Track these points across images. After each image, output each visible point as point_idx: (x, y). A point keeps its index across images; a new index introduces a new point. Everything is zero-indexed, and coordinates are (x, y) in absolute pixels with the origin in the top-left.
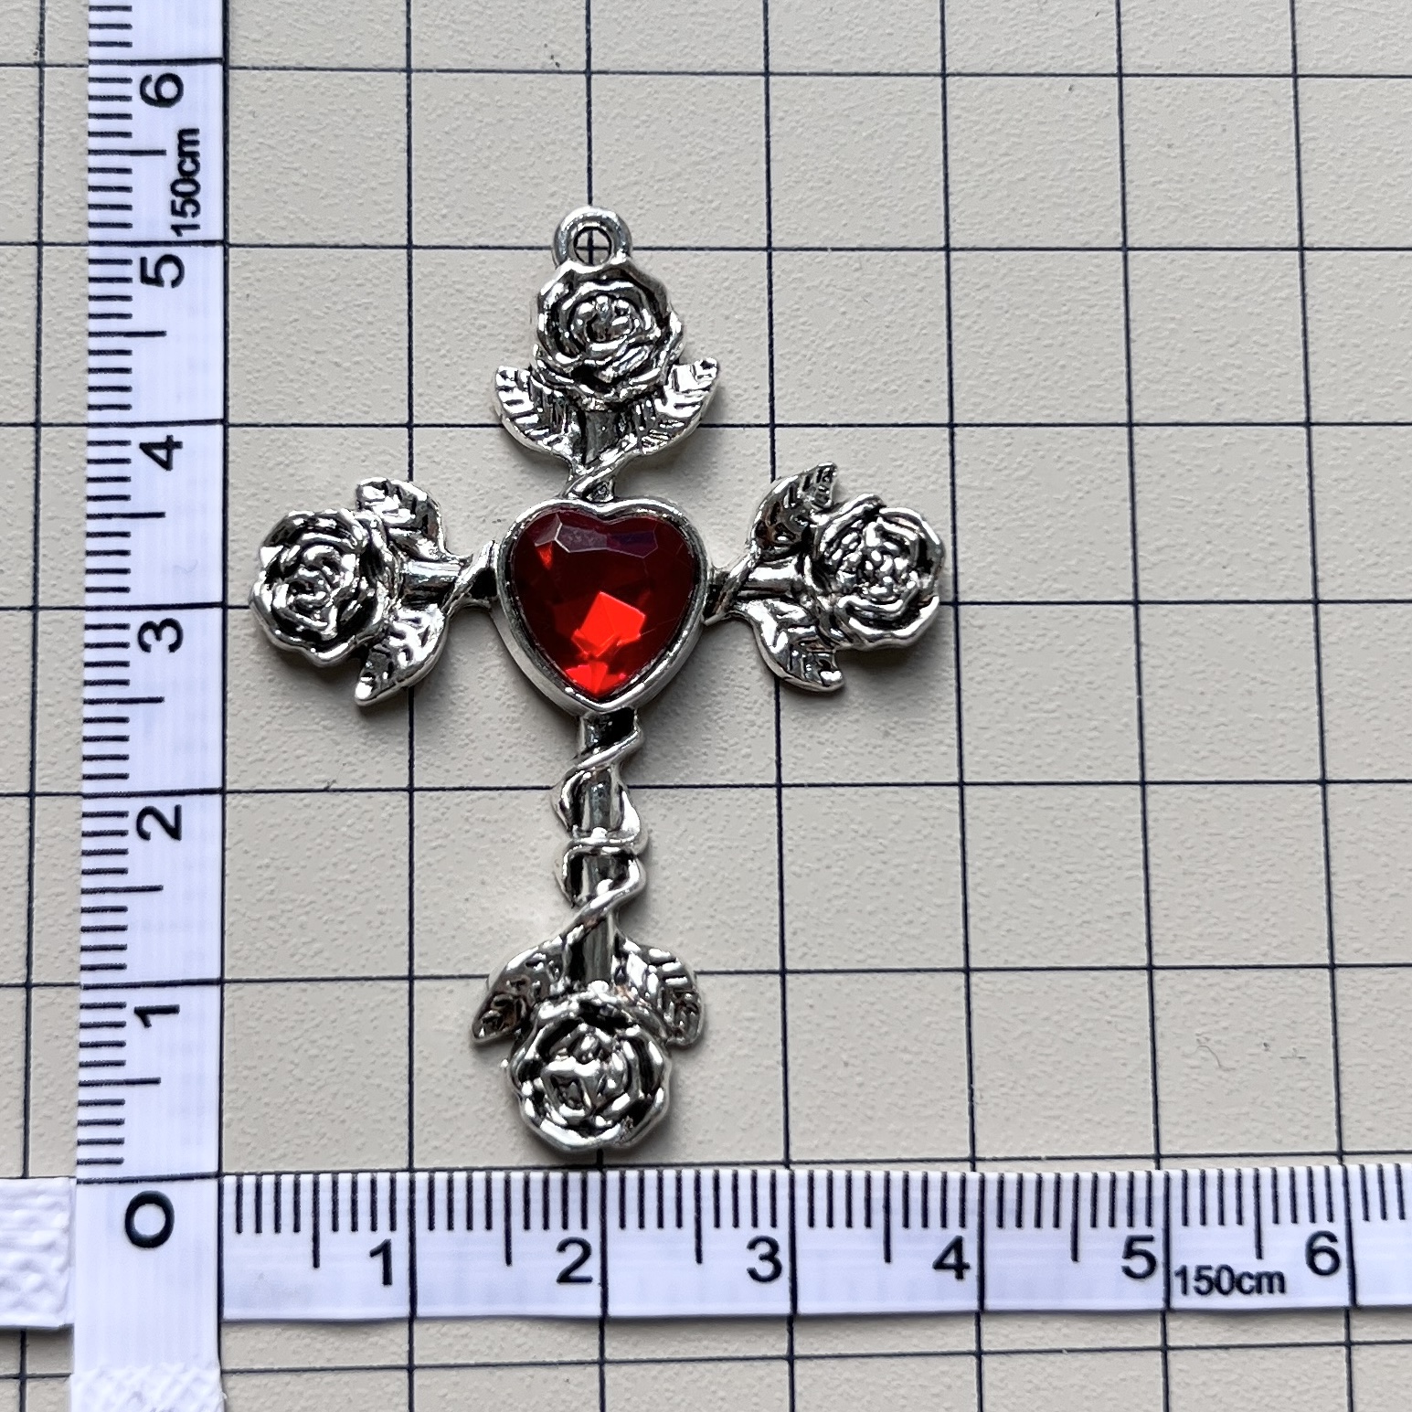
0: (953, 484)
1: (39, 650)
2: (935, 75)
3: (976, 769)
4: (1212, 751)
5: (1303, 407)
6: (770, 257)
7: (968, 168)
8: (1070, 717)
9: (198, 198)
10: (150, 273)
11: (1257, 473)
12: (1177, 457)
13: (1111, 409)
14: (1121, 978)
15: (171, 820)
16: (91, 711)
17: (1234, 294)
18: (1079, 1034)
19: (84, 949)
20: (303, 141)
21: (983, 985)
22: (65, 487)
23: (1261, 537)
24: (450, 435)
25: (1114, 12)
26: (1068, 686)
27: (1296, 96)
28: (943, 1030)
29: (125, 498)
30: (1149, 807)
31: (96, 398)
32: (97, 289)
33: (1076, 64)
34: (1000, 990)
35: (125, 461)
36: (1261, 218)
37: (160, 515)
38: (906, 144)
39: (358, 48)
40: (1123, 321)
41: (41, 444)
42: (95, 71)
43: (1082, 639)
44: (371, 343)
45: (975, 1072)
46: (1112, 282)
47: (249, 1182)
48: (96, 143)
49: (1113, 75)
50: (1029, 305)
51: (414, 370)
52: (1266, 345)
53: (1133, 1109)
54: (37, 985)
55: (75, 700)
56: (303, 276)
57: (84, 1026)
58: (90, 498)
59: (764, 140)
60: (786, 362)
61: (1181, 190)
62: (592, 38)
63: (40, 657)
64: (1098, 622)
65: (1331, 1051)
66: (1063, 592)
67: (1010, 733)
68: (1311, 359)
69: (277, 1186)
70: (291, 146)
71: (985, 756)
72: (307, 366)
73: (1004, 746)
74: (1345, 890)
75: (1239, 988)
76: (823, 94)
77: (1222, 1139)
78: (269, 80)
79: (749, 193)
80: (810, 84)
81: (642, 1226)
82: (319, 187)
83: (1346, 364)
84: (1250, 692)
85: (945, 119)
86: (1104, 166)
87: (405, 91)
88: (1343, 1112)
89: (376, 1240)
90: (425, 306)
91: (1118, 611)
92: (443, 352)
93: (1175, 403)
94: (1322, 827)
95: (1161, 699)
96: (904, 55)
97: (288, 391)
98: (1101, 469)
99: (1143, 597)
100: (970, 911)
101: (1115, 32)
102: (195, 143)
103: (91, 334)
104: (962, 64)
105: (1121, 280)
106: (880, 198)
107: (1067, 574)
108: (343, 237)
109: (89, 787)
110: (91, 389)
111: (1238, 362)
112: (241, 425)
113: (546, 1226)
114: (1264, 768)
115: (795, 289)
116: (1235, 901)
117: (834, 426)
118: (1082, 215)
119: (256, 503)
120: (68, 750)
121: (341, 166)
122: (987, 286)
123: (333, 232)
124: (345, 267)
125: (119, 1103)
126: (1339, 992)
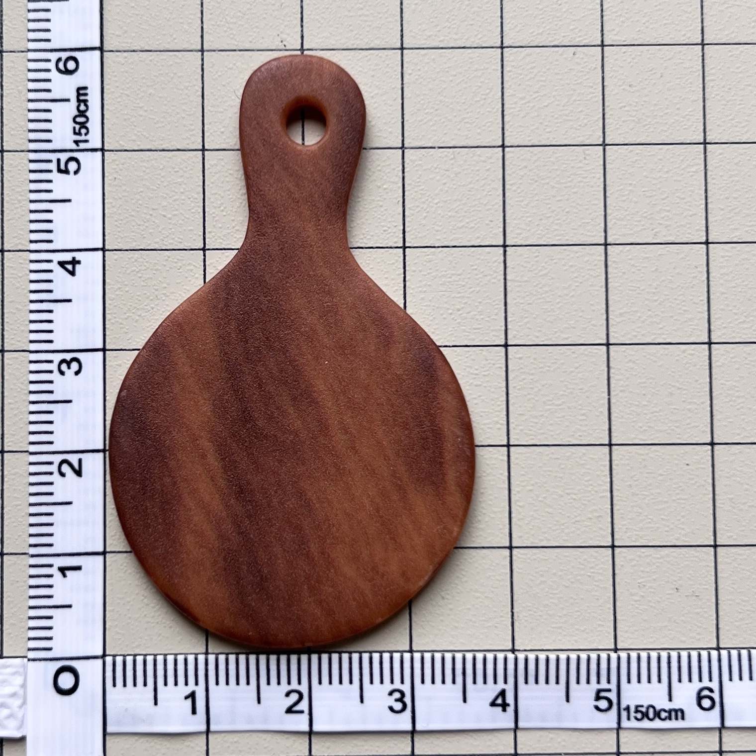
0: (505, 279)
1: (5, 373)
2: (497, 47)
3: (517, 437)
4: (649, 427)
5: (704, 234)
6: (403, 152)
7: (515, 100)
8: (569, 408)
9: (88, 125)
10: (63, 167)
11: (677, 271)
12: (632, 262)
13: (594, 236)
14: (596, 552)
15: (76, 466)
16: (33, 408)
17: (666, 170)
18: (572, 582)
19: (31, 535)
20: (143, 91)
21: (519, 555)
22: (18, 285)
23: (680, 307)
24: (226, 254)
25: (600, 9)
26: (569, 391)
27: (703, 56)
28: (498, 580)
29: (51, 291)
30: (614, 458)
31: (34, 236)
32: (34, 176)
33: (578, 39)
34: (529, 558)
35: (51, 271)
36: (682, 126)
37: (70, 301)
38: (480, 87)
39: (175, 39)
40: (602, 186)
41: (5, 262)
42: (32, 55)
43: (577, 365)
44: (183, 204)
45: (515, 603)
46: (597, 164)
47: (119, 660)
48: (32, 96)
49: (598, 46)
50: (550, 177)
51: (206, 219)
52: (684, 199)
53: (602, 623)
54: (7, 554)
55: (24, 400)
56: (145, 167)
57: (31, 577)
58: (31, 292)
59: (400, 86)
60: (412, 212)
61: (637, 111)
62: (304, 31)
63: (6, 378)
64: (586, 355)
65: (714, 592)
66: (567, 339)
67: (536, 417)
68: (709, 206)
69: (135, 661)
70: (138, 94)
71: (522, 430)
72: (148, 217)
73: (532, 424)
74: (723, 504)
75: (662, 557)
76: (434, 60)
77: (652, 640)
78: (126, 58)
79: (392, 116)
80: (425, 54)
81: (330, 683)
82: (154, 117)
83: (730, 208)
84: (671, 394)
85: (502, 72)
86: (592, 98)
87: (200, 62)
88: (720, 626)
89: (188, 690)
90: (212, 183)
91: (597, 349)
92: (222, 208)
93: (631, 232)
94: (711, 469)
95: (621, 398)
96: (479, 36)
97: (139, 231)
98: (588, 270)
99: (611, 342)
100: (513, 515)
101: (600, 21)
102: (86, 94)
103: (31, 201)
104: (512, 41)
105: (602, 163)
106: (465, 118)
107: (568, 328)
108: (167, 145)
109: (33, 448)
110: (31, 231)
111: (668, 208)
112: (113, 250)
113: (279, 683)
114: (678, 436)
115: (417, 170)
116: (661, 510)
117: (438, 247)
118: (580, 126)
119: (121, 293)
120: (21, 428)
121: (165, 105)
122: (526, 167)
123: (161, 142)
124: (168, 161)
125: (50, 618)
126: (719, 560)
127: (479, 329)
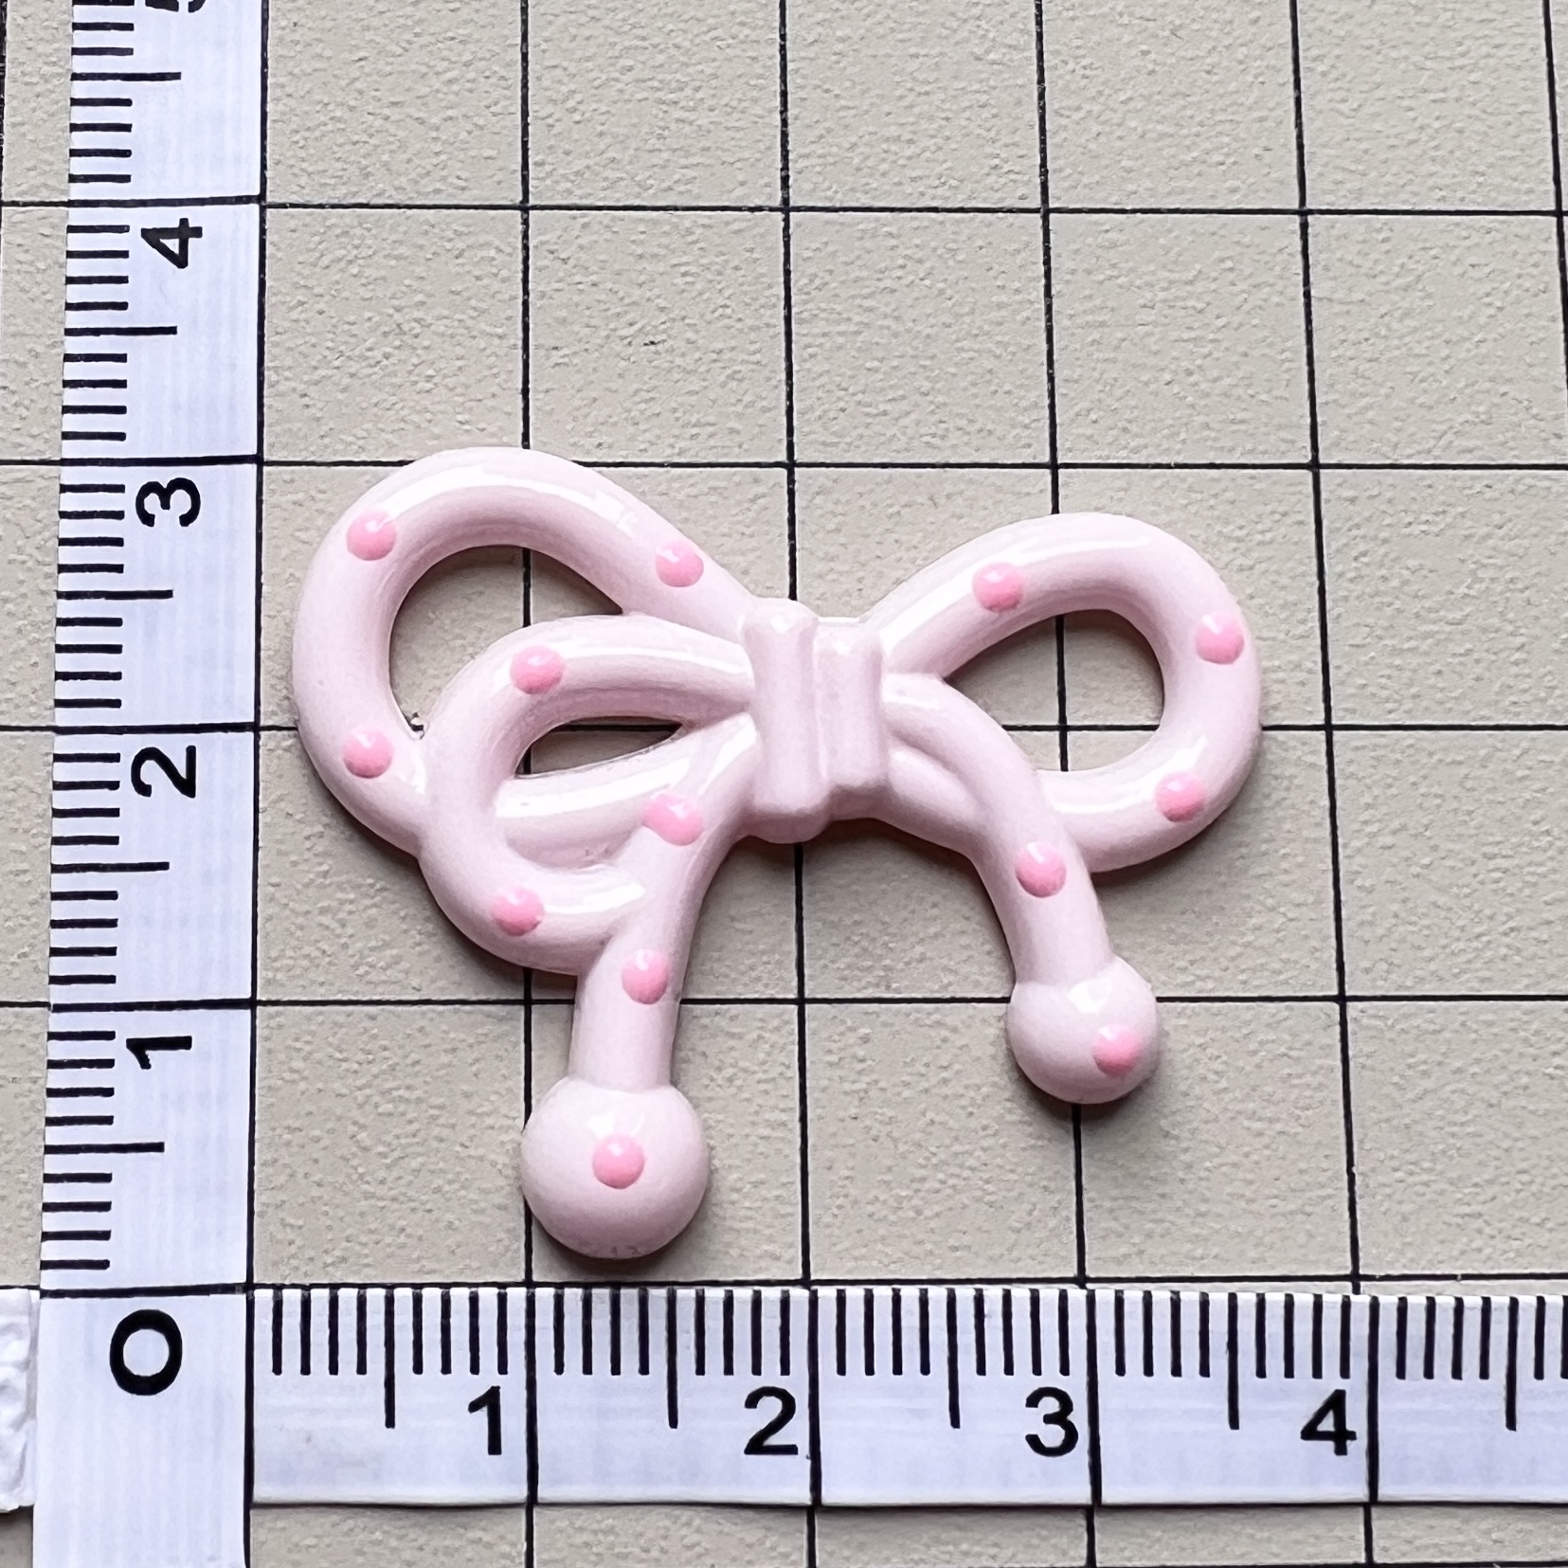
0: (1307, 295)
3: (1350, 705)
8: (1482, 630)
13: (1530, 191)
15: (181, 766)
16: (69, 609)
19: (56, 952)
26: (1480, 586)
28: (1307, 1086)
29: (122, 306)
31: (81, 165)
35: (122, 254)
37: (170, 331)
43: (1499, 519)
45: (1356, 1149)
47: (292, 1298)
50: (1411, 43)
55: (44, 591)
57: (53, 1064)
58: (71, 307)
60: (1063, 121)
64: (1521, 494)
66: (1468, 451)
67: (1397, 653)
69: (333, 1304)
71: (1361, 688)
73: (1389, 672)
81: (870, 1370)
89: (479, 1387)
90: (546, 40)
91: (1547, 478)
97: (352, 157)
98: (1519, 276)
100: (1344, 913)
103: (76, 77)
107: (1475, 424)
109: (65, 718)
110: (75, 153)
112: (283, 206)
113: (728, 1370)
115: (1074, 18)
117: (1134, 211)
120: (35, 663)
125: (104, 1178)
127: (1242, 422)
